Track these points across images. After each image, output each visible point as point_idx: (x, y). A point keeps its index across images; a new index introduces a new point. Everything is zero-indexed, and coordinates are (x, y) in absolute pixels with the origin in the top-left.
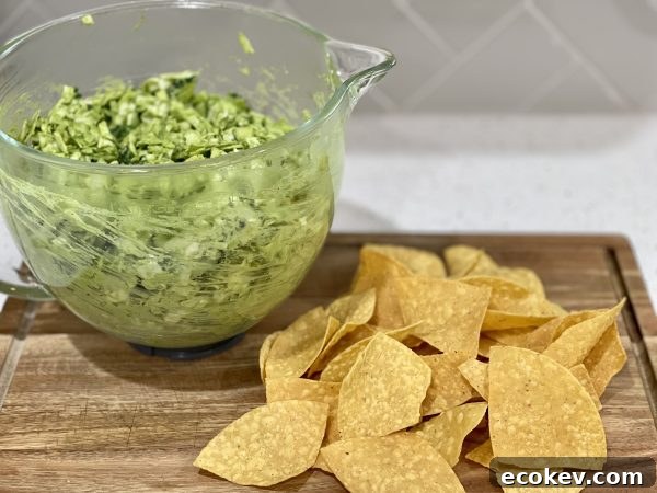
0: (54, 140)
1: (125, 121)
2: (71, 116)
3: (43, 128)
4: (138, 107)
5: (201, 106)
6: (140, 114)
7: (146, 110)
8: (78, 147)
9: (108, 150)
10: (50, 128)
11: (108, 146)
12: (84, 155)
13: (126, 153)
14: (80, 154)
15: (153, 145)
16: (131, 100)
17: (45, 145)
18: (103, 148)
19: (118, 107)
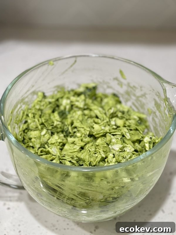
0: (34, 121)
1: (65, 109)
2: (42, 108)
3: (30, 115)
4: (71, 102)
5: (99, 99)
6: (72, 106)
7: (75, 105)
8: (45, 126)
9: (59, 126)
10: (32, 115)
11: (59, 125)
12: (48, 130)
13: (67, 131)
14: (46, 130)
15: (80, 128)
16: (68, 98)
17: (31, 123)
18: (56, 125)
19: (62, 101)
